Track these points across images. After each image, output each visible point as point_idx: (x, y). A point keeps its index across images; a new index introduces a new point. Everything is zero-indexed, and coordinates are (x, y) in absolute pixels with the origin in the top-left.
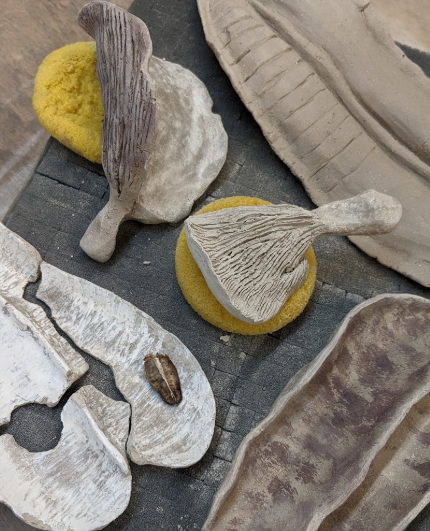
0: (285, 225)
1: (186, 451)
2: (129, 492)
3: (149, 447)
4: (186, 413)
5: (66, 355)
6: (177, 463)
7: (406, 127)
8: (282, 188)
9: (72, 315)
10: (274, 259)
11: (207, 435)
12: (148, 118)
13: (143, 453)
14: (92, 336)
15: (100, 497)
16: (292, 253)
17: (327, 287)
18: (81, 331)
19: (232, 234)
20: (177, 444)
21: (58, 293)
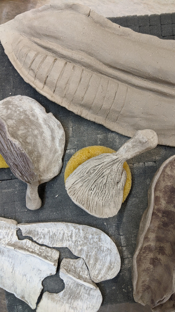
0: (108, 166)
1: (113, 268)
2: (100, 294)
3: (99, 273)
4: (105, 251)
5: (48, 254)
6: (113, 276)
7: (137, 70)
8: (95, 129)
9: (41, 236)
10: (111, 182)
11: (118, 258)
12: (25, 160)
13: (98, 278)
14: (53, 240)
15: (91, 298)
16: (117, 176)
17: (135, 165)
18: (48, 240)
19: (88, 181)
20: (108, 266)
21: (31, 231)
